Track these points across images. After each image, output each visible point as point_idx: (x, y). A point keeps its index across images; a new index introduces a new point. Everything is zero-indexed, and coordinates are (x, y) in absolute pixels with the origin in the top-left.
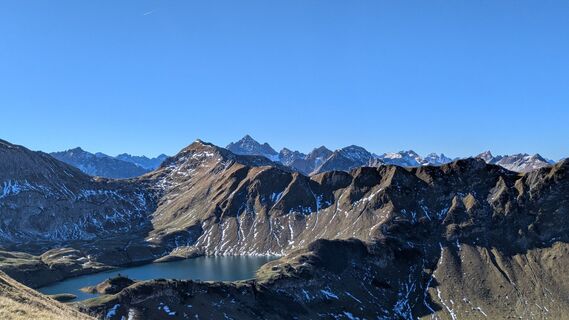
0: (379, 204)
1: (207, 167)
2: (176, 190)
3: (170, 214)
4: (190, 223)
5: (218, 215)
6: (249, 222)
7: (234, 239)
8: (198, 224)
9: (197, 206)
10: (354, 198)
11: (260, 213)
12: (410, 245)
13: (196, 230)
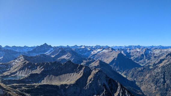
0: (42, 68)
1: (21, 60)
2: (15, 65)
3: (13, 69)
4: (16, 71)
6: (24, 71)
7: (22, 73)
8: (17, 71)
9: (18, 68)
10: (40, 67)
11: (26, 69)
12: (45, 73)
13: (16, 72)
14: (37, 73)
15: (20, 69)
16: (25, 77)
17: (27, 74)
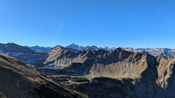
0: (85, 57)
1: (58, 50)
2: (52, 54)
3: (50, 58)
5: (58, 59)
6: (63, 60)
7: (60, 63)
8: (54, 60)
9: (55, 57)
10: (81, 56)
11: (65, 58)
12: (89, 63)
13: (54, 61)
14: (80, 63)
15: (58, 58)
16: (67, 67)
17: (67, 64)
